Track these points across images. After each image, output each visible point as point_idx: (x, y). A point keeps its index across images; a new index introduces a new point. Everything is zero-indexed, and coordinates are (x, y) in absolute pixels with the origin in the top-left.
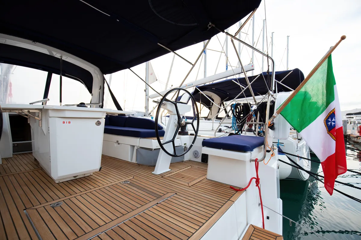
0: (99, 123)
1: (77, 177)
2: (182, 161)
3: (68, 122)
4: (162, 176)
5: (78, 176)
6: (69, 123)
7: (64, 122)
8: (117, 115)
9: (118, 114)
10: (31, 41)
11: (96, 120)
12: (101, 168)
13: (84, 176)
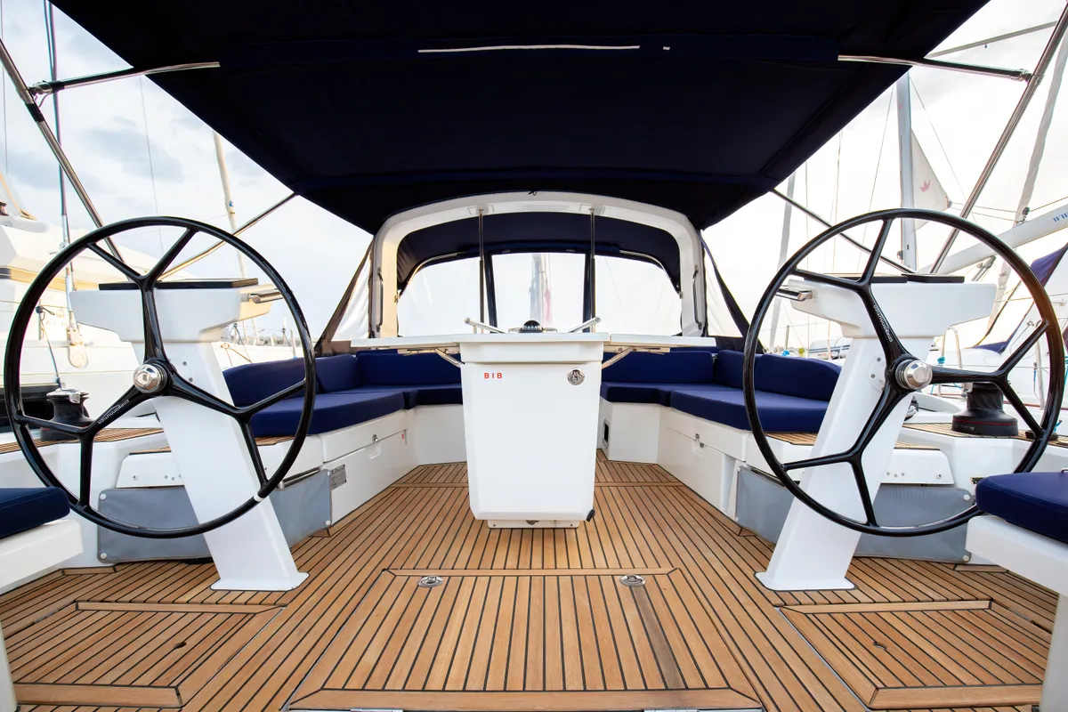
0: (576, 378)
1: (536, 525)
2: (956, 560)
3: (496, 376)
4: (785, 601)
5: (537, 521)
6: (500, 376)
7: (487, 376)
8: (669, 351)
9: (672, 349)
10: (525, 194)
11: (570, 369)
12: (591, 515)
13: (554, 526)
